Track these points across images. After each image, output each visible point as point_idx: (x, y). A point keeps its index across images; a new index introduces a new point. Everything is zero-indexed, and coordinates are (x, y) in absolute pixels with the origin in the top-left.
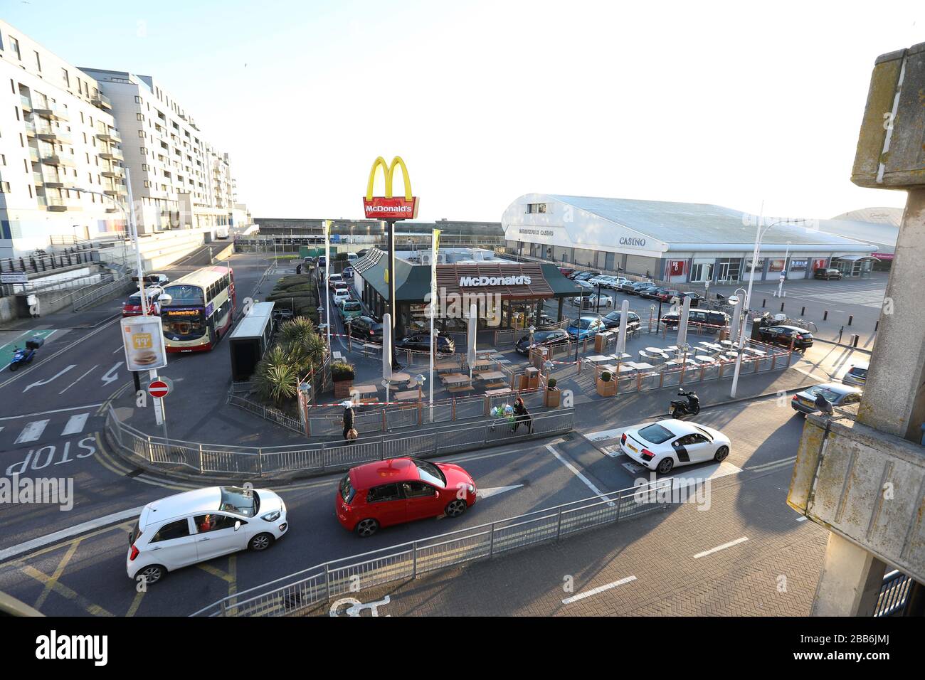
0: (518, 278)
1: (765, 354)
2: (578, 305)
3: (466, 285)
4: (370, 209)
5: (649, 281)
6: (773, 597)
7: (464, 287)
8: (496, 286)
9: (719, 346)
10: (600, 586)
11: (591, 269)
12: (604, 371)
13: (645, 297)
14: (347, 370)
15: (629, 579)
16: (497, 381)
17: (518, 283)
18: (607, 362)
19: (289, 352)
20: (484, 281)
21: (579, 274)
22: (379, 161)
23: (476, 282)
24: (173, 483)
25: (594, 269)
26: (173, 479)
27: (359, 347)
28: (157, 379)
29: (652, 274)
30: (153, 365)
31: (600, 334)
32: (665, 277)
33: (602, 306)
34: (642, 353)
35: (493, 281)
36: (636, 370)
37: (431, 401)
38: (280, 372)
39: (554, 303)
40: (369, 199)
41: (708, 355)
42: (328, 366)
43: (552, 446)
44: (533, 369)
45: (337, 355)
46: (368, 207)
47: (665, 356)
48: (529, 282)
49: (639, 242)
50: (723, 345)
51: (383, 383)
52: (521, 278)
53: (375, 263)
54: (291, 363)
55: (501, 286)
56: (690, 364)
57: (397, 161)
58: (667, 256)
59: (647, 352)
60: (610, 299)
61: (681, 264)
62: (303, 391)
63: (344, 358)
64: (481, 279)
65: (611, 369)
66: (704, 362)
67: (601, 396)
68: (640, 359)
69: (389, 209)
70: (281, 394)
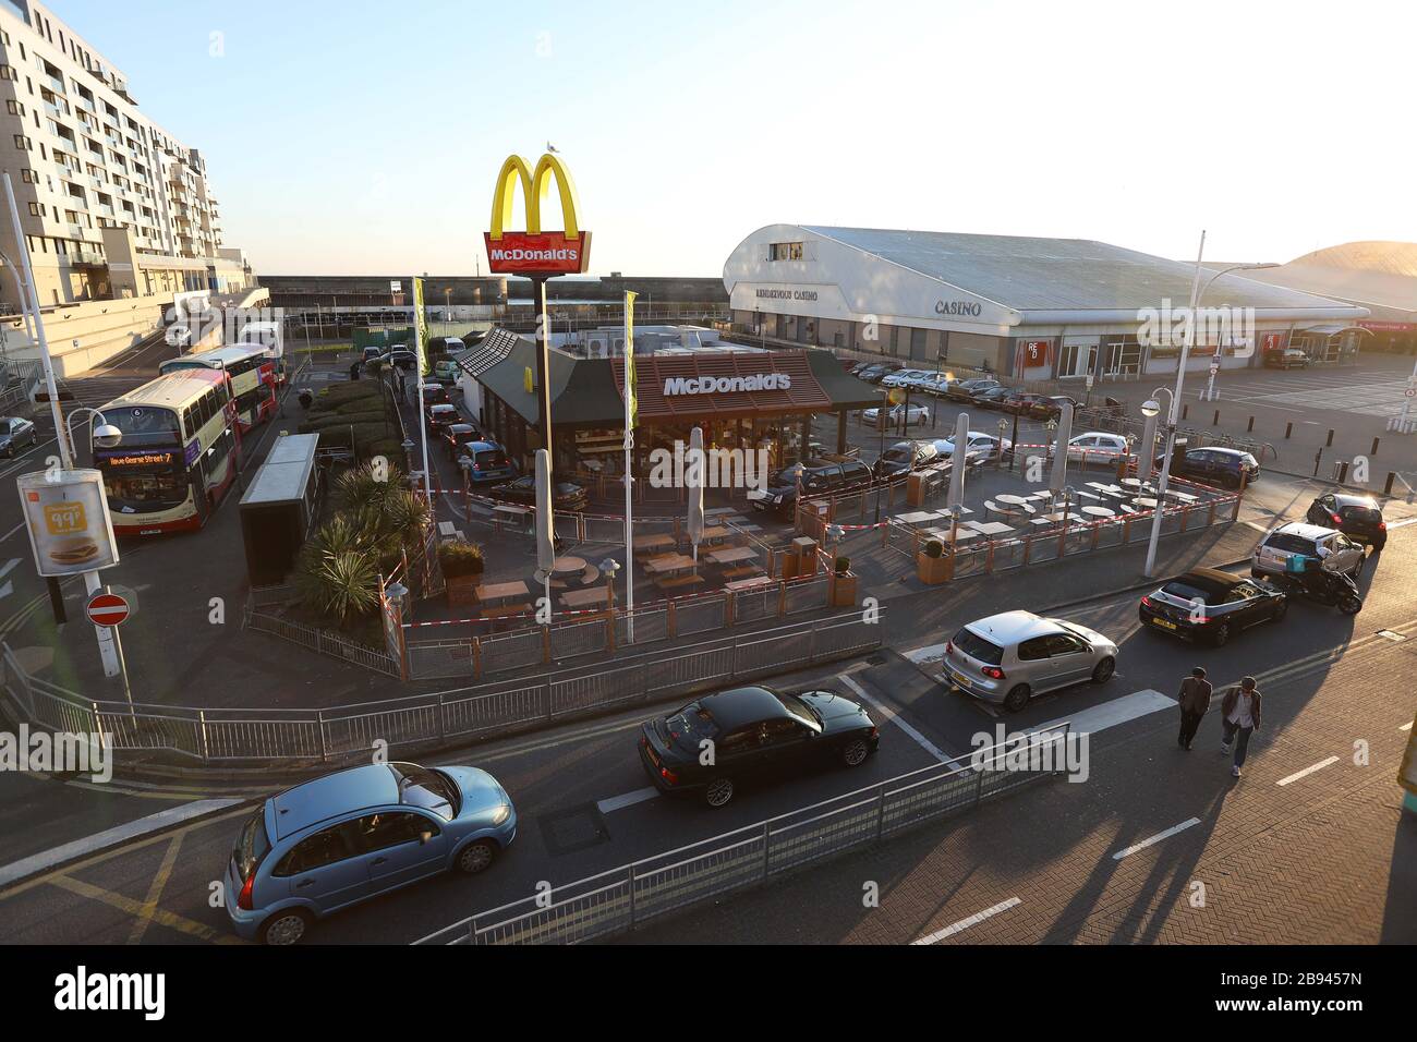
0: (767, 378)
1: (1196, 500)
2: (869, 424)
3: (675, 393)
4: (499, 254)
5: (989, 377)
6: (1254, 919)
7: (671, 396)
8: (730, 393)
9: (1119, 489)
10: (960, 919)
11: (887, 359)
12: (929, 540)
13: (985, 406)
14: (469, 556)
15: (1008, 904)
16: (742, 563)
17: (768, 388)
18: (931, 523)
19: (358, 528)
20: (708, 385)
21: (865, 368)
22: (513, 164)
23: (692, 386)
24: (150, 786)
25: (891, 359)
26: (148, 779)
27: (485, 512)
28: (103, 590)
29: (993, 365)
30: (92, 563)
31: (916, 474)
32: (1015, 371)
33: (912, 424)
34: (989, 505)
35: (724, 385)
36: (983, 535)
37: (630, 605)
38: (345, 565)
39: (830, 423)
40: (496, 236)
41: (1100, 504)
42: (432, 550)
43: (851, 676)
44: (806, 541)
45: (447, 527)
46: (494, 251)
47: (1029, 509)
48: (788, 385)
49: (969, 310)
50: (1125, 487)
51: (537, 576)
52: (774, 377)
53: (503, 357)
54: (364, 547)
55: (738, 393)
56: (1073, 522)
57: (547, 163)
58: (1018, 333)
59: (999, 504)
60: (925, 410)
61: (1041, 346)
62: (391, 599)
63: (460, 533)
64: (702, 380)
65: (941, 536)
66: (1095, 517)
67: (926, 584)
68: (987, 517)
69: (534, 255)
70: (350, 606)
